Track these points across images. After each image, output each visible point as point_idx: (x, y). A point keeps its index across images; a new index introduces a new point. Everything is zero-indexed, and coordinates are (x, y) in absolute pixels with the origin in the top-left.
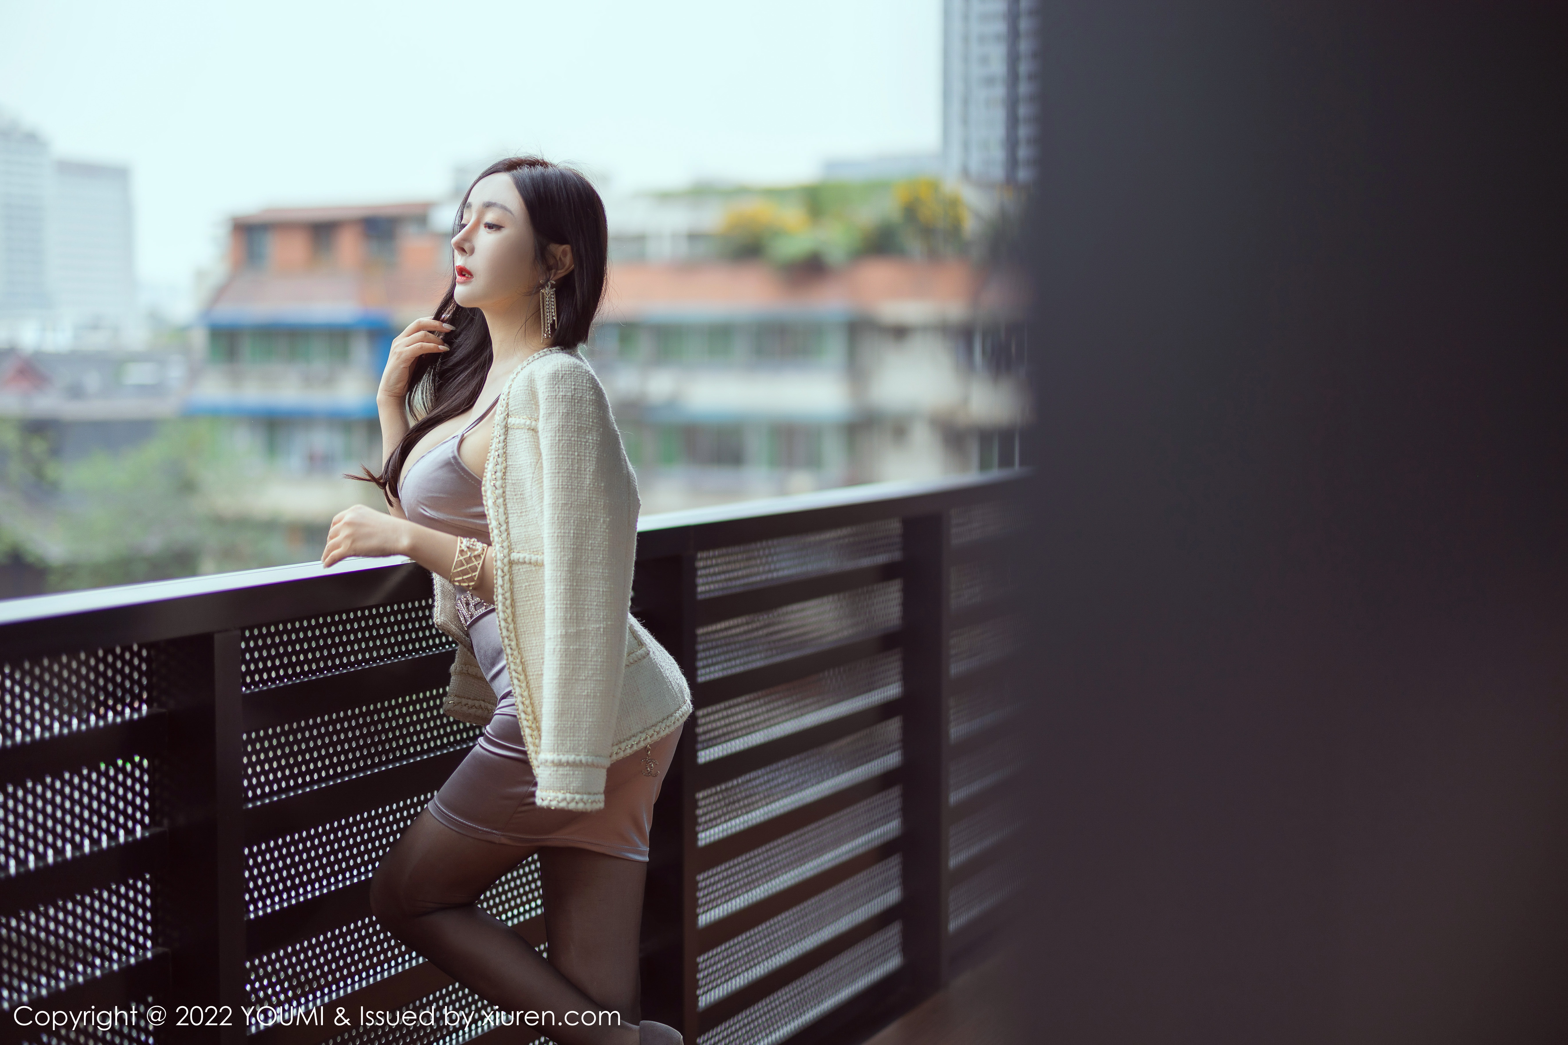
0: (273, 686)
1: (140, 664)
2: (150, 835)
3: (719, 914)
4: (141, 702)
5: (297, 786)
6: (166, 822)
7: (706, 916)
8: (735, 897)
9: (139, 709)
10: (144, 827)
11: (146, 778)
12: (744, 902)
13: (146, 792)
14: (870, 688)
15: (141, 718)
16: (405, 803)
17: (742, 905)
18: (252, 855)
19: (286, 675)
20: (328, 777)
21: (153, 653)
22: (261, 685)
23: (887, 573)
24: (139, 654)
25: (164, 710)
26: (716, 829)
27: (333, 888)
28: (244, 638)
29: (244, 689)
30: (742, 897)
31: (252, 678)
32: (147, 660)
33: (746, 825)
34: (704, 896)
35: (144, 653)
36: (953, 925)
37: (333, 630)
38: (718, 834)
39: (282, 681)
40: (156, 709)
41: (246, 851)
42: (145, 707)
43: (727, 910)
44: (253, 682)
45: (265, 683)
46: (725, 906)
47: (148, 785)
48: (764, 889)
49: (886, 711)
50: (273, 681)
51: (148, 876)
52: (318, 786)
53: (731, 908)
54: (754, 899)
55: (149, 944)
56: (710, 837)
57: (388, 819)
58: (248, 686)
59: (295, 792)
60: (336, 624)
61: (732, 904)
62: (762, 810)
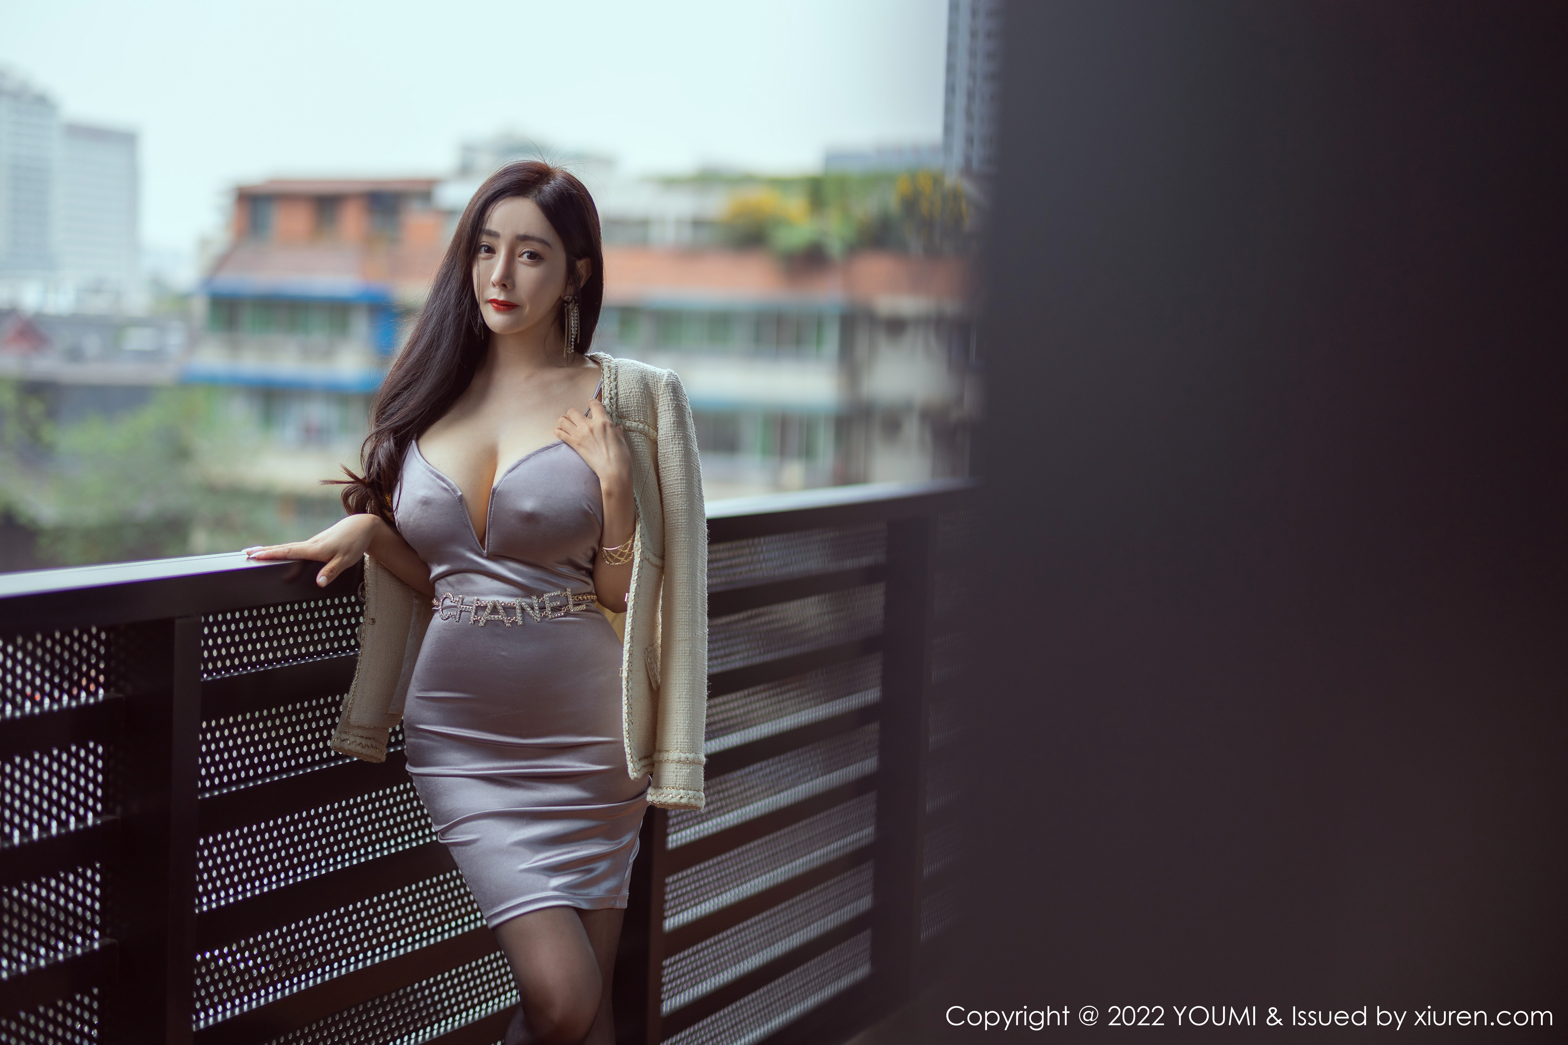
0: (236, 674)
1: (98, 647)
2: (102, 823)
3: (687, 918)
4: (98, 685)
5: (257, 776)
6: (119, 809)
7: (674, 919)
8: (704, 901)
9: (96, 693)
10: (96, 814)
11: (100, 764)
12: (713, 906)
13: (100, 778)
14: (849, 692)
15: (96, 703)
16: (370, 796)
17: (712, 909)
18: (207, 846)
19: (250, 663)
20: (290, 768)
21: (112, 636)
22: (223, 672)
23: (870, 575)
24: (97, 637)
25: (121, 695)
26: (688, 831)
27: (291, 882)
28: (207, 623)
29: (205, 676)
30: (711, 901)
31: (215, 665)
32: (106, 643)
33: (719, 828)
34: (673, 899)
35: (103, 636)
36: (923, 936)
37: (300, 617)
38: (690, 836)
39: (245, 668)
40: (113, 693)
41: (202, 842)
42: (101, 691)
43: (696, 914)
44: (215, 668)
45: (227, 670)
46: (694, 909)
47: (102, 771)
48: (735, 893)
49: (864, 715)
50: (236, 668)
51: (98, 865)
52: (279, 777)
53: (701, 912)
54: (725, 904)
55: (96, 934)
56: (681, 839)
57: (351, 812)
58: (210, 673)
59: (263, 781)
60: (304, 612)
61: (701, 908)
62: (735, 813)
